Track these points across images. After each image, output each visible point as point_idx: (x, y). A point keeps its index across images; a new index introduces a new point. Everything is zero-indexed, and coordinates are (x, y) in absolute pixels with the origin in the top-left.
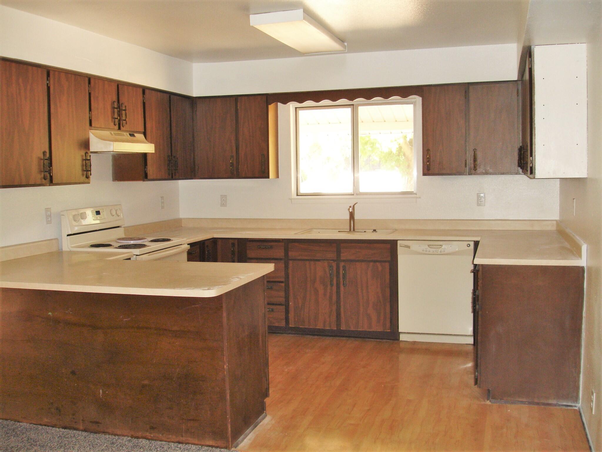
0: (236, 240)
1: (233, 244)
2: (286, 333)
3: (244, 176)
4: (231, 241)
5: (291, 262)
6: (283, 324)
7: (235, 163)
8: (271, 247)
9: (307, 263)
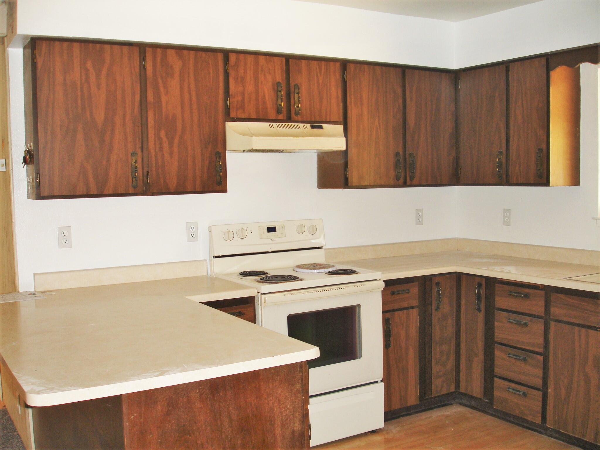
0: (484, 279)
1: (480, 285)
2: (546, 435)
3: (515, 182)
4: (478, 280)
5: (552, 324)
6: (538, 420)
7: (504, 162)
8: (526, 296)
9: (577, 328)
